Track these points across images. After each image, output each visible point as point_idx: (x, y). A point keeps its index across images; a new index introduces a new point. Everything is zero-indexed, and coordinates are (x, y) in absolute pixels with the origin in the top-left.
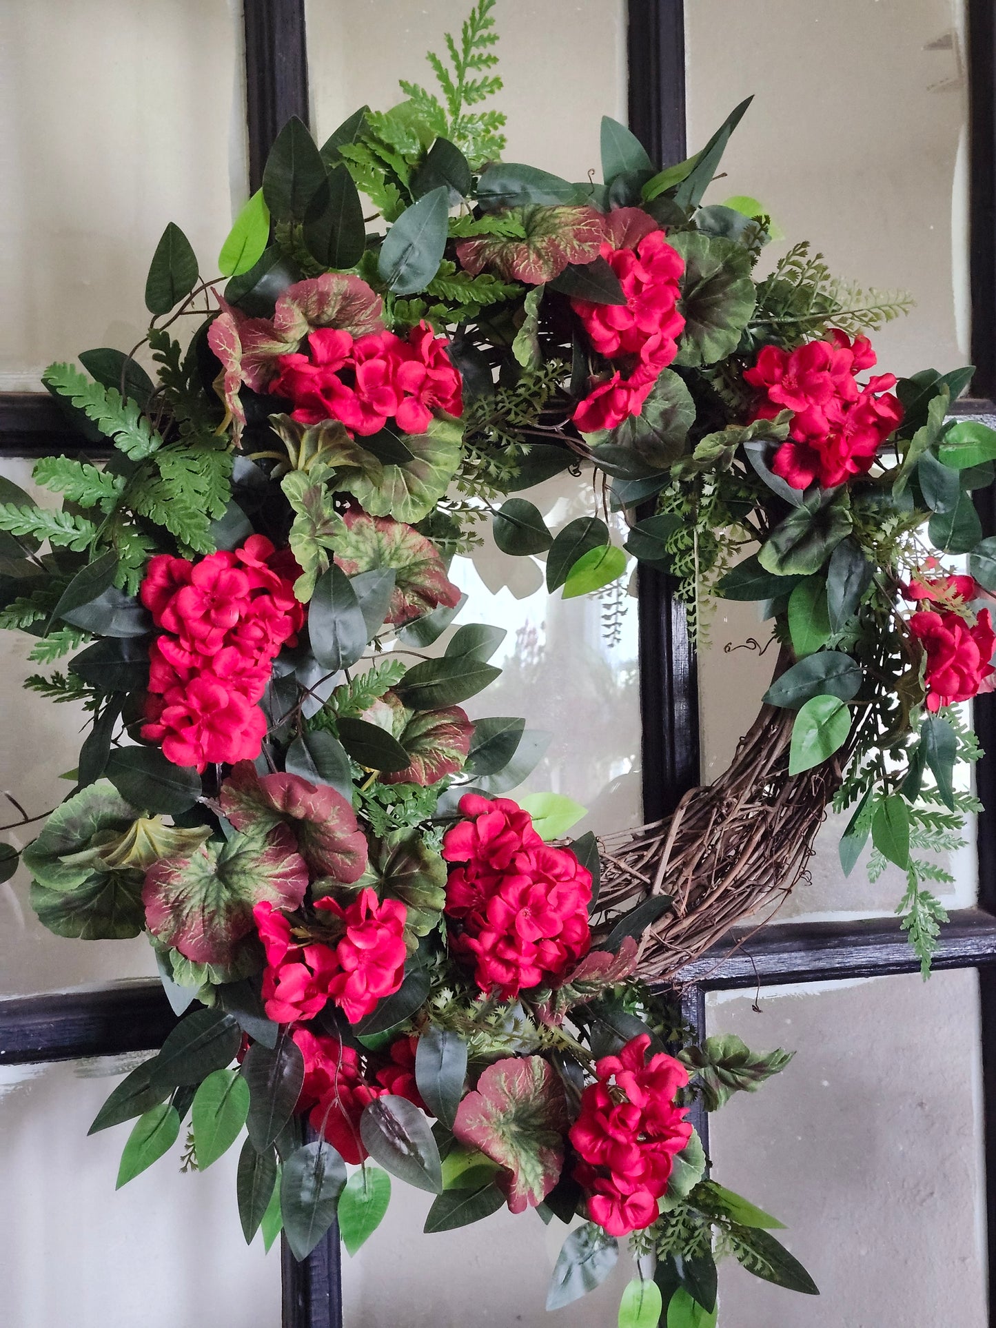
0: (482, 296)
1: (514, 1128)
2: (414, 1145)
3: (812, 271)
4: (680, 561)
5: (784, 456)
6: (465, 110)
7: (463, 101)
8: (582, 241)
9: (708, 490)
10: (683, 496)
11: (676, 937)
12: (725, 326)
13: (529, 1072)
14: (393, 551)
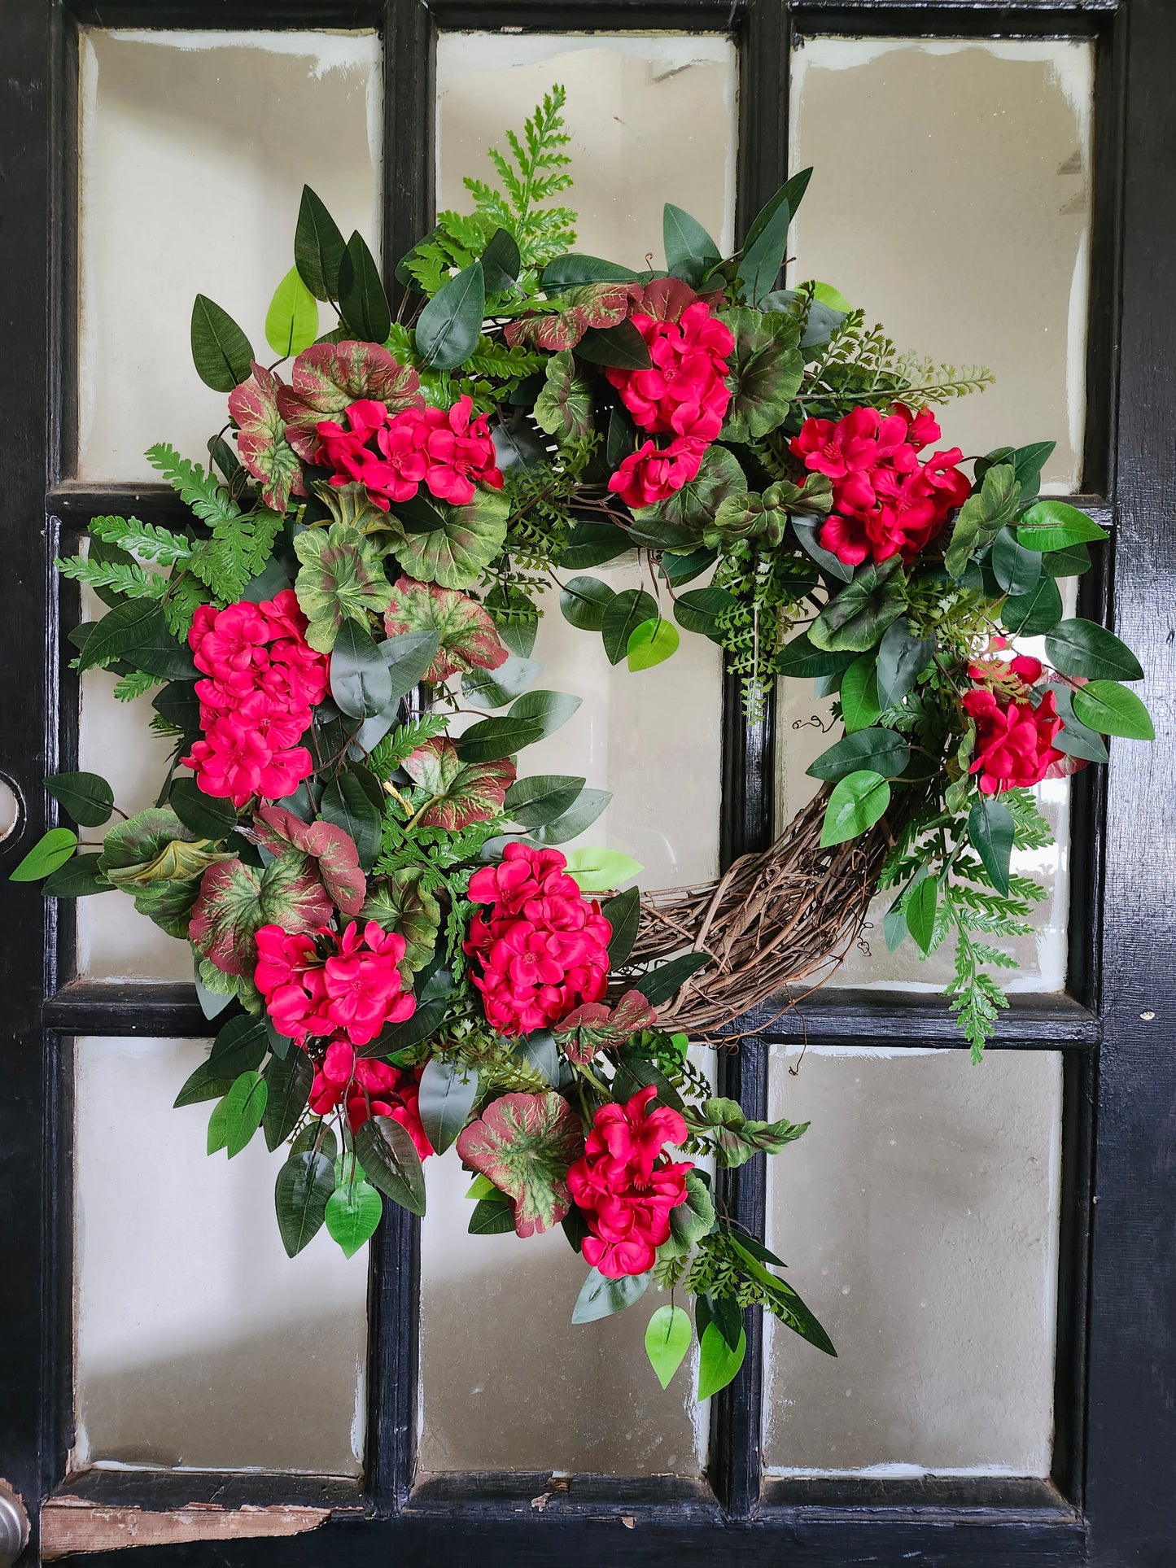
0: (520, 370)
1: (533, 1156)
2: (402, 1166)
3: (871, 344)
4: (736, 637)
5: (832, 530)
6: (533, 206)
7: (531, 198)
8: (609, 307)
9: (763, 568)
10: (742, 574)
11: (721, 993)
12: (773, 399)
13: (541, 1107)
14: (447, 616)
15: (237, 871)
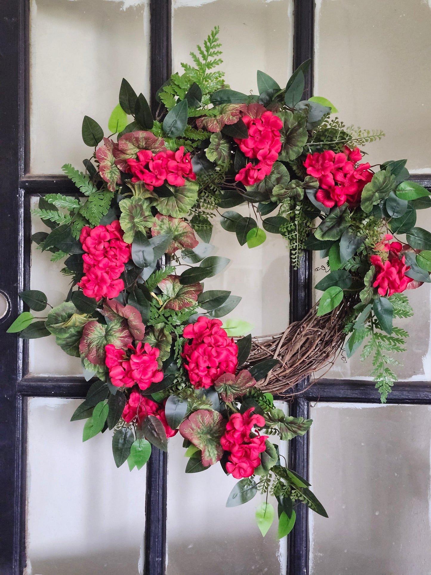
0: (202, 137)
1: (209, 437)
2: (159, 434)
3: (335, 124)
4: (288, 235)
5: (320, 194)
6: (208, 71)
7: (207, 69)
8: (233, 116)
9: (298, 208)
10: (291, 210)
11: (285, 377)
12: (297, 146)
13: (211, 416)
14: (175, 228)
15: (97, 326)
